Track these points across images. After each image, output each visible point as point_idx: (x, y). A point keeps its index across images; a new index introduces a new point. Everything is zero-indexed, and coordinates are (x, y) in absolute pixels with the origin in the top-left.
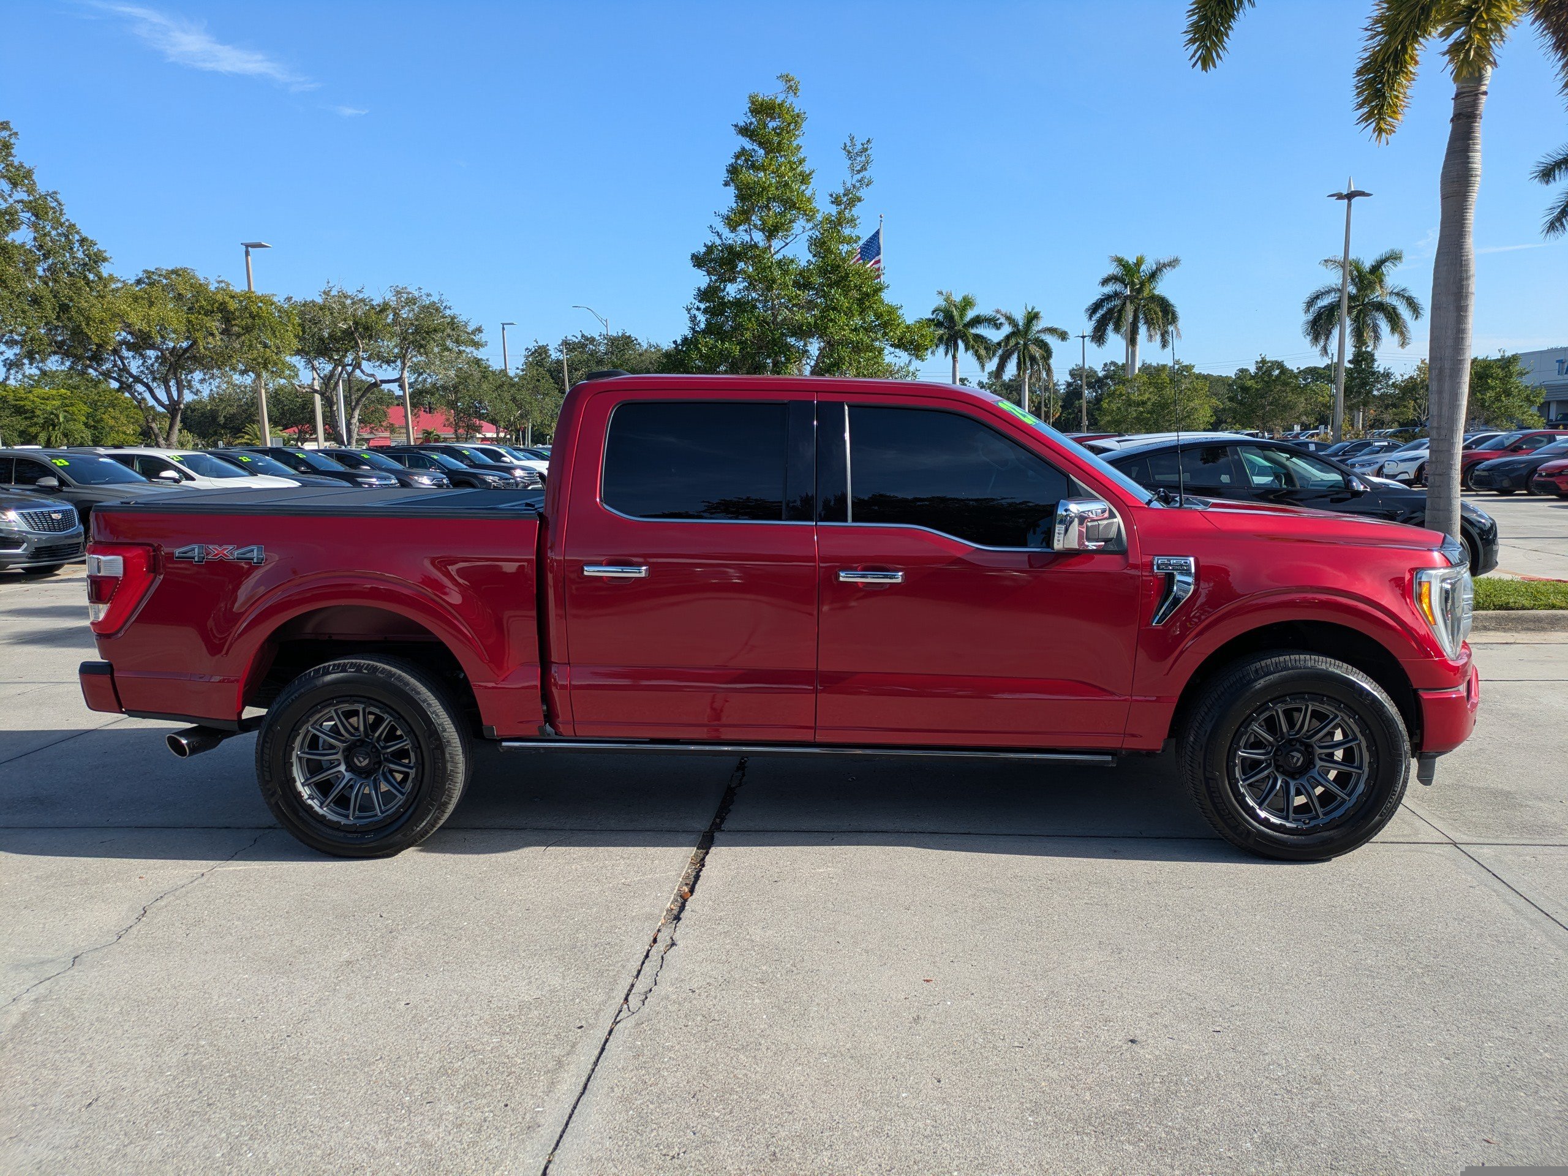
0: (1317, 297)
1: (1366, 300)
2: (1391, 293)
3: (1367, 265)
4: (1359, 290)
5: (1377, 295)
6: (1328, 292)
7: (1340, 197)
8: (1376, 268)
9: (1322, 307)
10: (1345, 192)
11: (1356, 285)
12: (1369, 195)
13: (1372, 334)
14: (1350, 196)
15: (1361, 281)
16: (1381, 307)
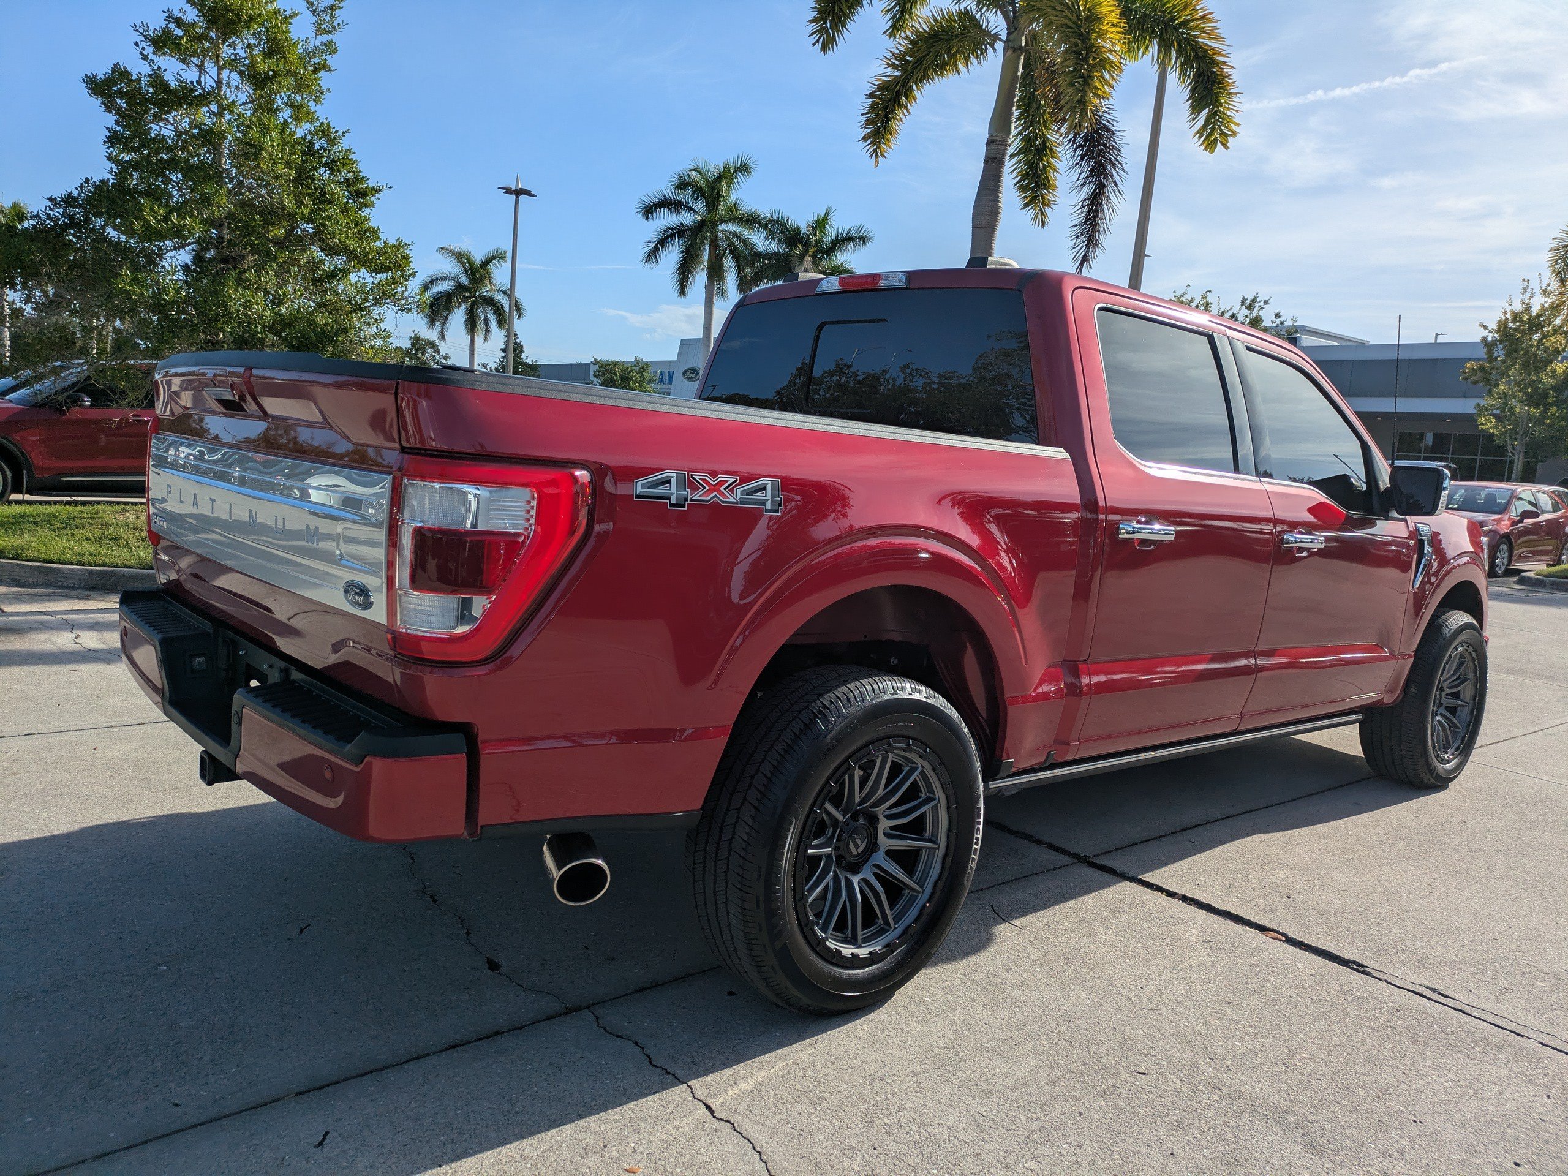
0: (432, 282)
1: (477, 294)
2: (499, 291)
3: (478, 259)
4: (471, 282)
5: (486, 290)
6: (443, 279)
7: (508, 191)
8: (485, 264)
9: (438, 293)
10: (514, 188)
11: (467, 275)
12: (533, 196)
13: (483, 326)
14: (518, 193)
15: (473, 274)
16: (490, 302)
